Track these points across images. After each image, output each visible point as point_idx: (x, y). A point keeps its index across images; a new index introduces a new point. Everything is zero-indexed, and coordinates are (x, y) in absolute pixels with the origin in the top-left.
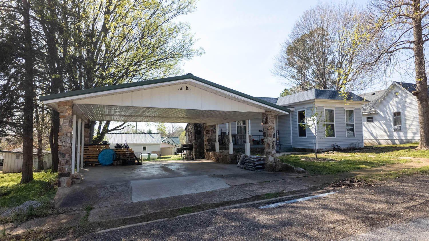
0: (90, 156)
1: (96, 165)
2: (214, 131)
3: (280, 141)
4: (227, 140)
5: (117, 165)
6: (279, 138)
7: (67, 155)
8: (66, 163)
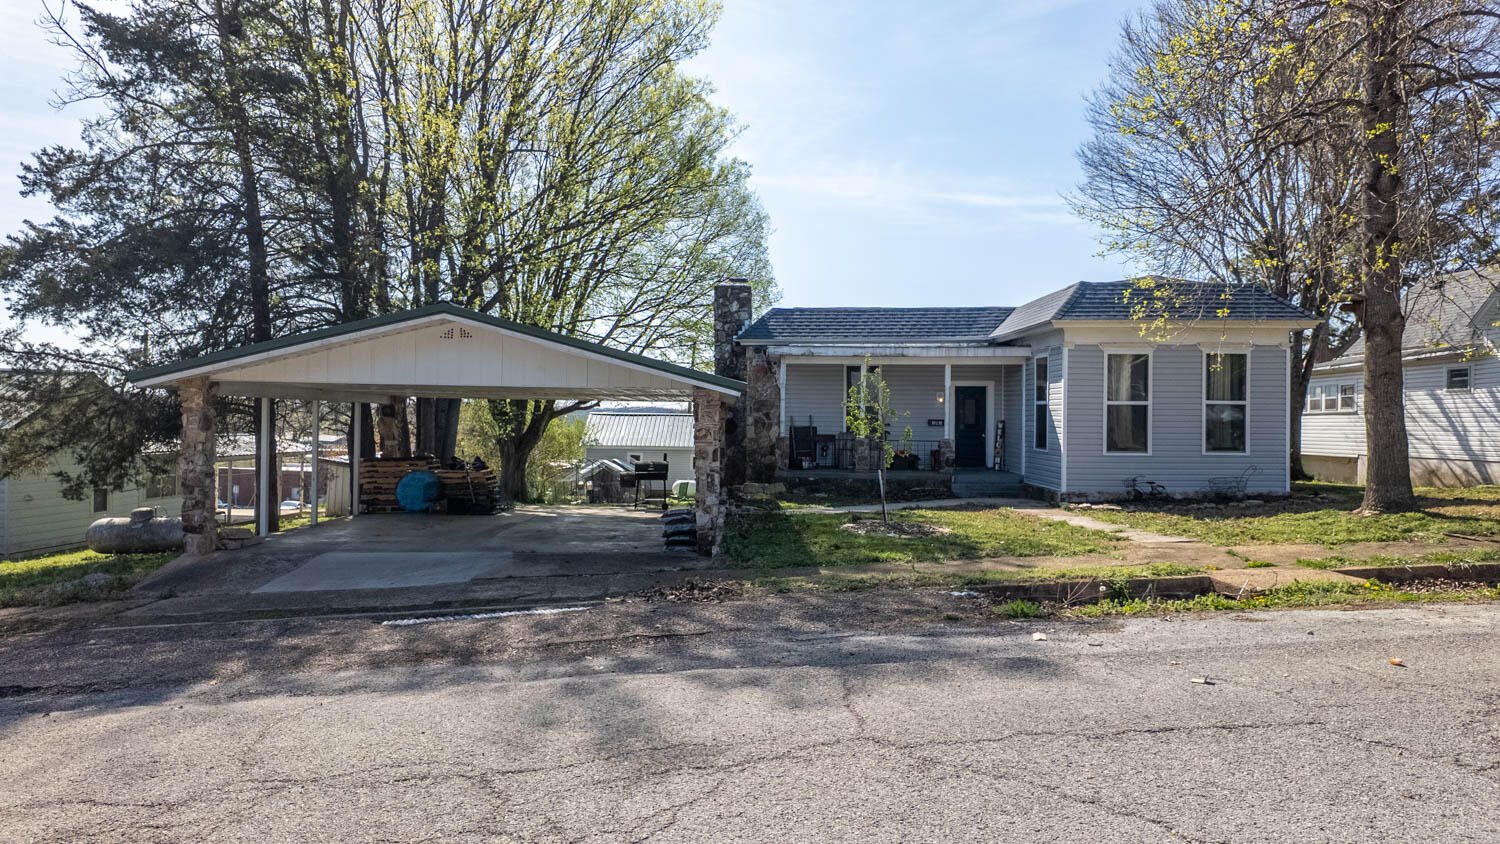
0: (381, 488)
1: (393, 509)
3: (1007, 459)
5: (436, 512)
6: (1003, 448)
7: (197, 489)
8: (195, 506)
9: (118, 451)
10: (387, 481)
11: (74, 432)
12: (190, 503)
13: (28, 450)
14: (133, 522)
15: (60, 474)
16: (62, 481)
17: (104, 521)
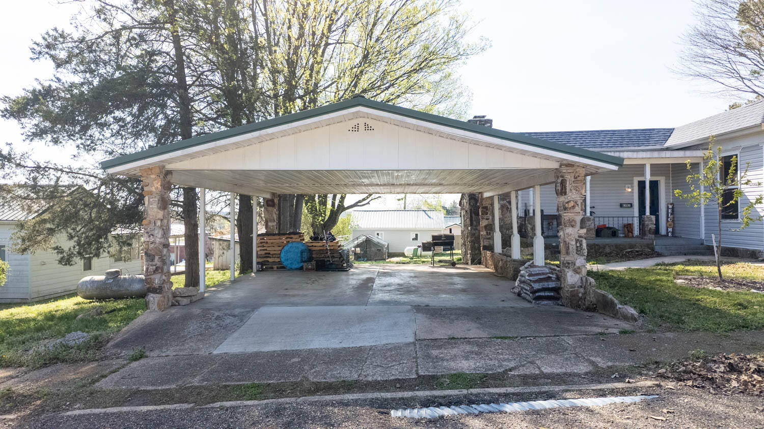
0: (269, 254)
1: (278, 268)
2: (508, 208)
3: (677, 228)
4: (529, 227)
5: (308, 270)
6: (673, 221)
7: (157, 258)
8: (156, 271)
9: (97, 231)
10: (273, 249)
11: (66, 219)
12: (152, 268)
13: (39, 233)
14: (107, 279)
15: (56, 248)
16: (58, 253)
17: (87, 278)
